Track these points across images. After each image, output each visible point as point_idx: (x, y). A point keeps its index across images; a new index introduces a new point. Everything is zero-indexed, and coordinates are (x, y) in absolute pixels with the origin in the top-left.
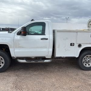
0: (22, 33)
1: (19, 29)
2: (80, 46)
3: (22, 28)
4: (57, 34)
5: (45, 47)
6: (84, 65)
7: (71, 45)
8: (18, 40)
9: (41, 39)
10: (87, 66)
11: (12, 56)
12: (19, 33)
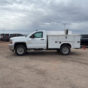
0: (32, 37)
1: (31, 35)
2: (60, 43)
3: (32, 35)
4: (49, 37)
5: (43, 44)
6: (63, 52)
7: (56, 42)
8: (30, 40)
9: (41, 40)
10: (65, 53)
11: (27, 48)
12: (31, 37)
